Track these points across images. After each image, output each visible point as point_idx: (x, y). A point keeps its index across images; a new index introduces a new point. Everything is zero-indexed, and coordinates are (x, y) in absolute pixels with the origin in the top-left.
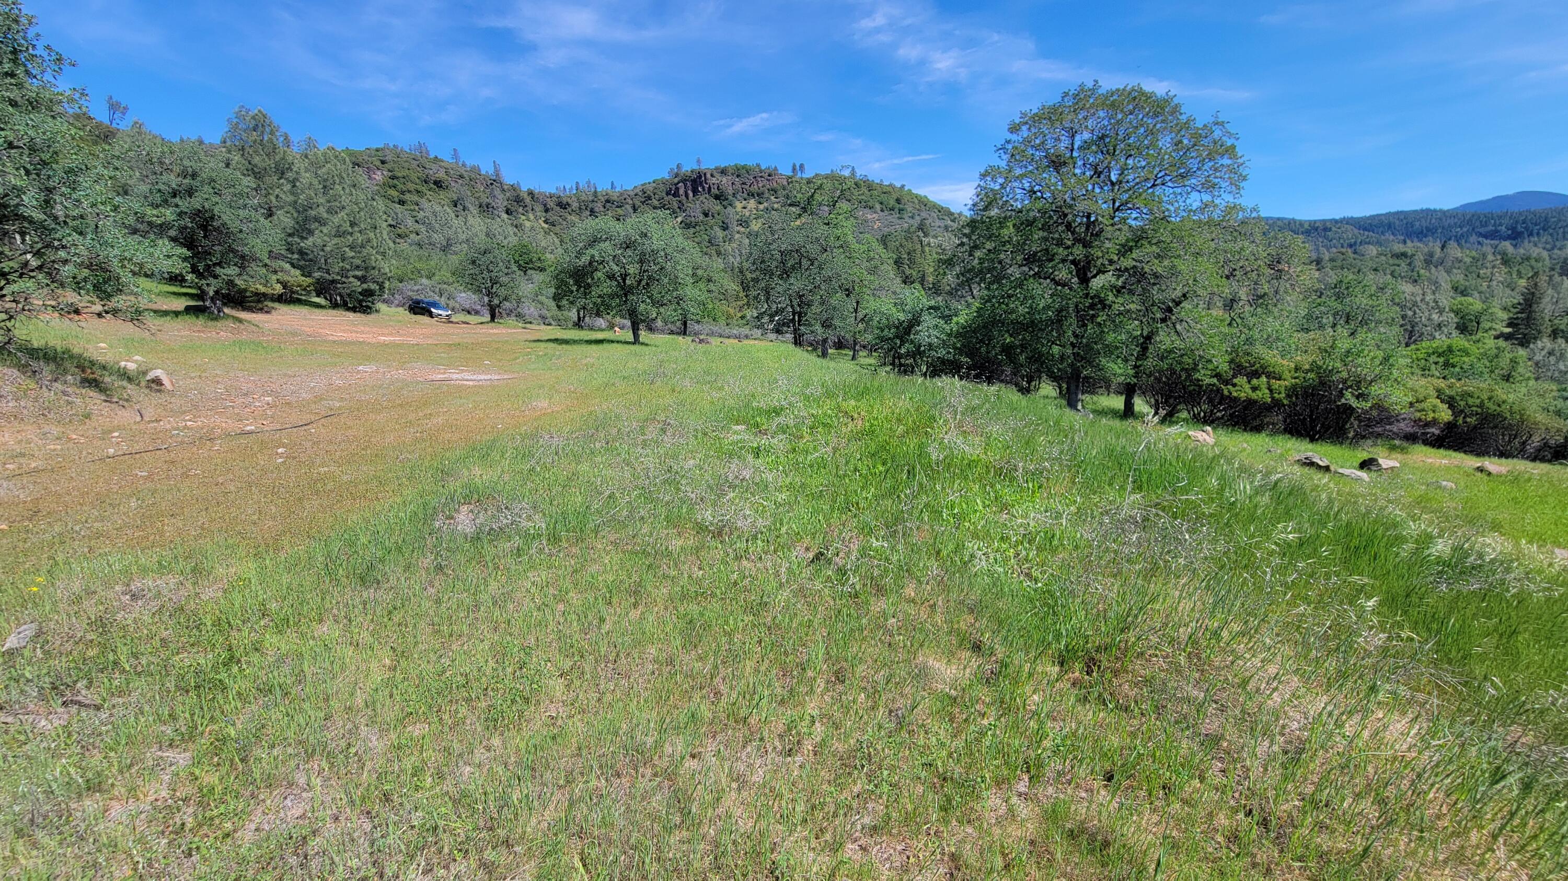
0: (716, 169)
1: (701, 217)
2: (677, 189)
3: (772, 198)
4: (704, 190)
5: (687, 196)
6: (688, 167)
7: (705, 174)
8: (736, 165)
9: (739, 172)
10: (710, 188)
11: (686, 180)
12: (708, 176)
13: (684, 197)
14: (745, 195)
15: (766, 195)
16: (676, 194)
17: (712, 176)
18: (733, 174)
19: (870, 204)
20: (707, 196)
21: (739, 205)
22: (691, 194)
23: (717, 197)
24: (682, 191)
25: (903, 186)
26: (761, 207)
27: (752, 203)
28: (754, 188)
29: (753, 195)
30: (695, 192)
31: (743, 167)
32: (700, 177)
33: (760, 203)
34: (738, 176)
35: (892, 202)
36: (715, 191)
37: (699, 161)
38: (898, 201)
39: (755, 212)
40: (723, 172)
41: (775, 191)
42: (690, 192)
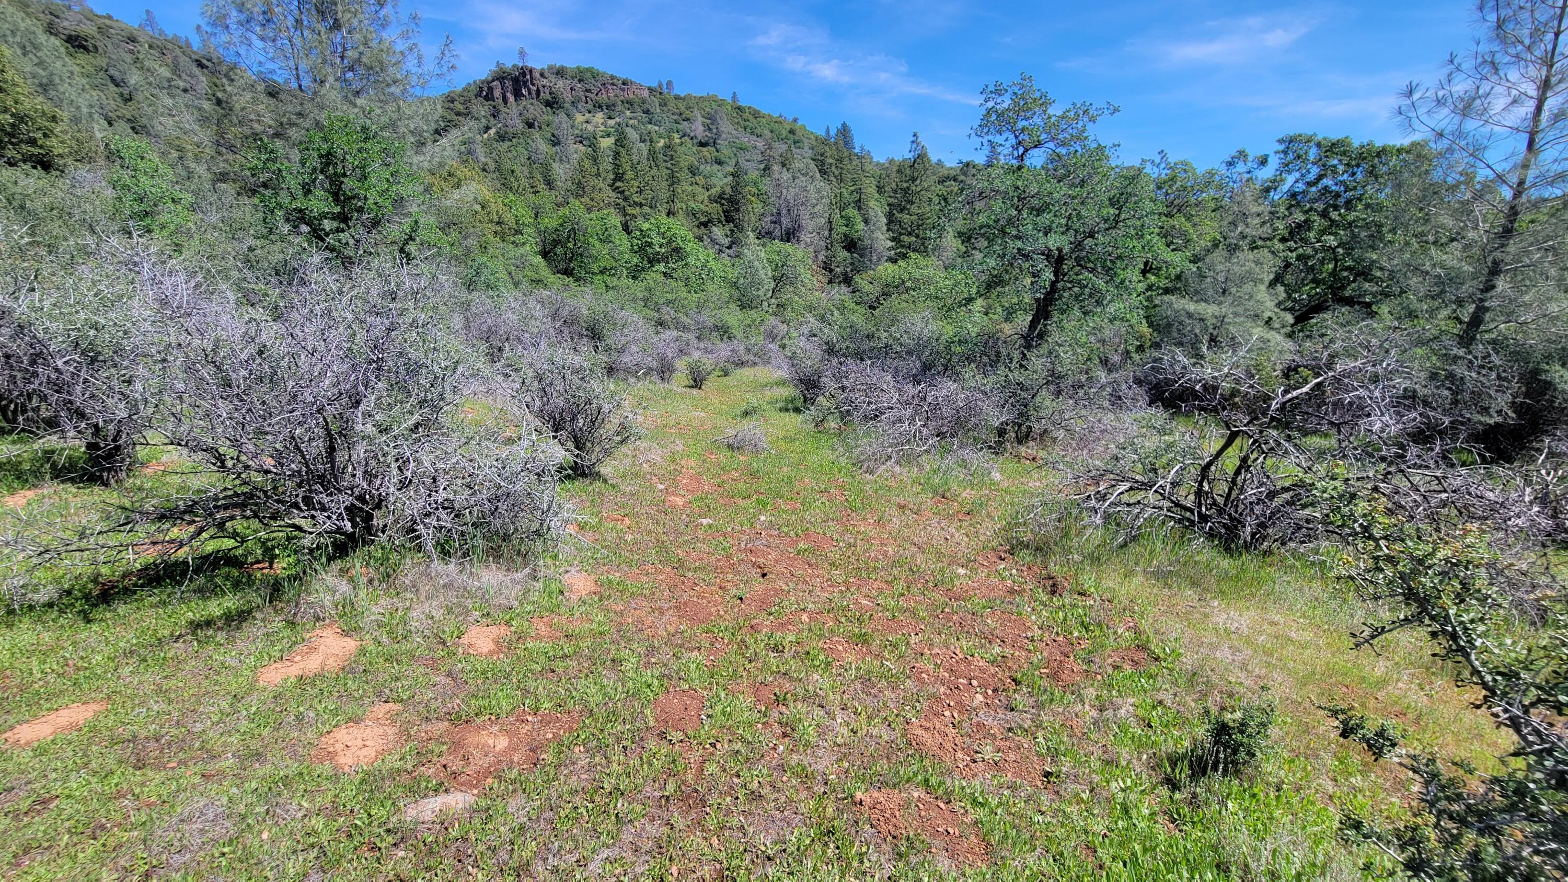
0: (550, 68)
1: (521, 126)
2: (491, 89)
3: (628, 113)
4: (530, 93)
5: (505, 100)
6: (510, 62)
7: (531, 71)
8: (578, 68)
9: (581, 76)
10: (538, 91)
11: (504, 78)
12: (537, 75)
13: (500, 101)
14: (590, 106)
15: (620, 108)
16: (489, 97)
17: (542, 75)
18: (572, 78)
19: (758, 131)
20: (535, 101)
21: (579, 118)
22: (511, 98)
23: (548, 104)
24: (497, 93)
25: (795, 120)
26: (611, 122)
27: (599, 117)
28: (603, 98)
29: (600, 107)
30: (518, 95)
31: (588, 70)
32: (524, 74)
33: (610, 118)
34: (580, 81)
35: (784, 133)
36: (545, 95)
37: (522, 54)
38: (792, 132)
39: (602, 128)
40: (560, 73)
41: (630, 103)
42: (509, 95)
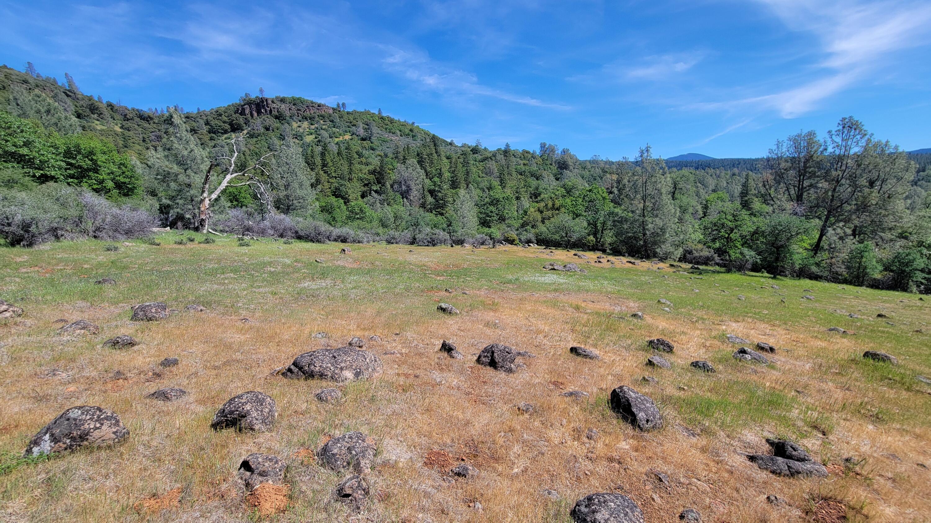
0: (277, 98)
1: (262, 130)
2: (243, 110)
3: (322, 121)
4: (266, 111)
5: (252, 115)
6: (254, 95)
7: (266, 100)
8: (293, 97)
9: (295, 102)
10: (271, 111)
11: (251, 103)
12: (270, 102)
13: (249, 116)
14: (300, 118)
15: (317, 119)
16: (243, 113)
17: (273, 102)
18: (290, 103)
19: (393, 131)
20: (269, 116)
21: (295, 125)
22: (255, 114)
23: (277, 117)
24: (247, 111)
25: (413, 123)
26: (313, 127)
27: (306, 124)
28: (307, 114)
29: (306, 118)
30: (259, 113)
31: (298, 99)
32: (263, 102)
33: (312, 124)
34: (294, 105)
35: (407, 131)
36: (275, 113)
37: (261, 91)
38: (411, 130)
39: (308, 130)
40: (283, 100)
41: (323, 117)
42: (254, 112)
